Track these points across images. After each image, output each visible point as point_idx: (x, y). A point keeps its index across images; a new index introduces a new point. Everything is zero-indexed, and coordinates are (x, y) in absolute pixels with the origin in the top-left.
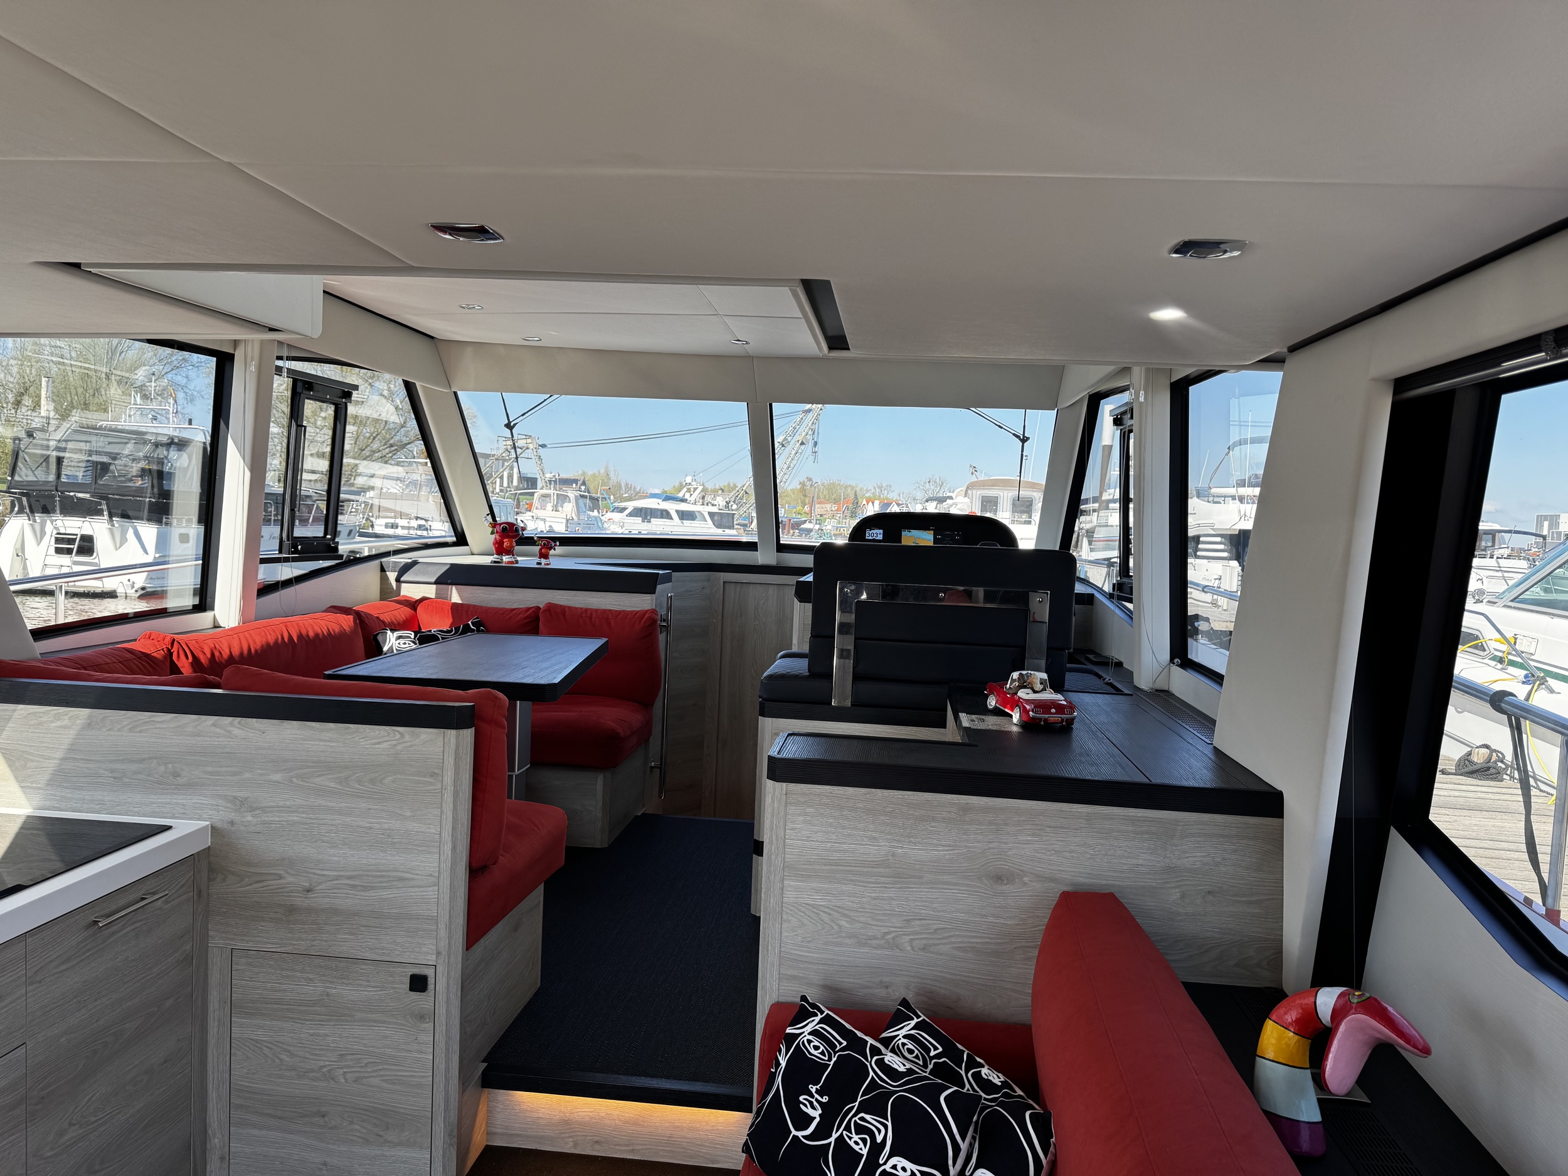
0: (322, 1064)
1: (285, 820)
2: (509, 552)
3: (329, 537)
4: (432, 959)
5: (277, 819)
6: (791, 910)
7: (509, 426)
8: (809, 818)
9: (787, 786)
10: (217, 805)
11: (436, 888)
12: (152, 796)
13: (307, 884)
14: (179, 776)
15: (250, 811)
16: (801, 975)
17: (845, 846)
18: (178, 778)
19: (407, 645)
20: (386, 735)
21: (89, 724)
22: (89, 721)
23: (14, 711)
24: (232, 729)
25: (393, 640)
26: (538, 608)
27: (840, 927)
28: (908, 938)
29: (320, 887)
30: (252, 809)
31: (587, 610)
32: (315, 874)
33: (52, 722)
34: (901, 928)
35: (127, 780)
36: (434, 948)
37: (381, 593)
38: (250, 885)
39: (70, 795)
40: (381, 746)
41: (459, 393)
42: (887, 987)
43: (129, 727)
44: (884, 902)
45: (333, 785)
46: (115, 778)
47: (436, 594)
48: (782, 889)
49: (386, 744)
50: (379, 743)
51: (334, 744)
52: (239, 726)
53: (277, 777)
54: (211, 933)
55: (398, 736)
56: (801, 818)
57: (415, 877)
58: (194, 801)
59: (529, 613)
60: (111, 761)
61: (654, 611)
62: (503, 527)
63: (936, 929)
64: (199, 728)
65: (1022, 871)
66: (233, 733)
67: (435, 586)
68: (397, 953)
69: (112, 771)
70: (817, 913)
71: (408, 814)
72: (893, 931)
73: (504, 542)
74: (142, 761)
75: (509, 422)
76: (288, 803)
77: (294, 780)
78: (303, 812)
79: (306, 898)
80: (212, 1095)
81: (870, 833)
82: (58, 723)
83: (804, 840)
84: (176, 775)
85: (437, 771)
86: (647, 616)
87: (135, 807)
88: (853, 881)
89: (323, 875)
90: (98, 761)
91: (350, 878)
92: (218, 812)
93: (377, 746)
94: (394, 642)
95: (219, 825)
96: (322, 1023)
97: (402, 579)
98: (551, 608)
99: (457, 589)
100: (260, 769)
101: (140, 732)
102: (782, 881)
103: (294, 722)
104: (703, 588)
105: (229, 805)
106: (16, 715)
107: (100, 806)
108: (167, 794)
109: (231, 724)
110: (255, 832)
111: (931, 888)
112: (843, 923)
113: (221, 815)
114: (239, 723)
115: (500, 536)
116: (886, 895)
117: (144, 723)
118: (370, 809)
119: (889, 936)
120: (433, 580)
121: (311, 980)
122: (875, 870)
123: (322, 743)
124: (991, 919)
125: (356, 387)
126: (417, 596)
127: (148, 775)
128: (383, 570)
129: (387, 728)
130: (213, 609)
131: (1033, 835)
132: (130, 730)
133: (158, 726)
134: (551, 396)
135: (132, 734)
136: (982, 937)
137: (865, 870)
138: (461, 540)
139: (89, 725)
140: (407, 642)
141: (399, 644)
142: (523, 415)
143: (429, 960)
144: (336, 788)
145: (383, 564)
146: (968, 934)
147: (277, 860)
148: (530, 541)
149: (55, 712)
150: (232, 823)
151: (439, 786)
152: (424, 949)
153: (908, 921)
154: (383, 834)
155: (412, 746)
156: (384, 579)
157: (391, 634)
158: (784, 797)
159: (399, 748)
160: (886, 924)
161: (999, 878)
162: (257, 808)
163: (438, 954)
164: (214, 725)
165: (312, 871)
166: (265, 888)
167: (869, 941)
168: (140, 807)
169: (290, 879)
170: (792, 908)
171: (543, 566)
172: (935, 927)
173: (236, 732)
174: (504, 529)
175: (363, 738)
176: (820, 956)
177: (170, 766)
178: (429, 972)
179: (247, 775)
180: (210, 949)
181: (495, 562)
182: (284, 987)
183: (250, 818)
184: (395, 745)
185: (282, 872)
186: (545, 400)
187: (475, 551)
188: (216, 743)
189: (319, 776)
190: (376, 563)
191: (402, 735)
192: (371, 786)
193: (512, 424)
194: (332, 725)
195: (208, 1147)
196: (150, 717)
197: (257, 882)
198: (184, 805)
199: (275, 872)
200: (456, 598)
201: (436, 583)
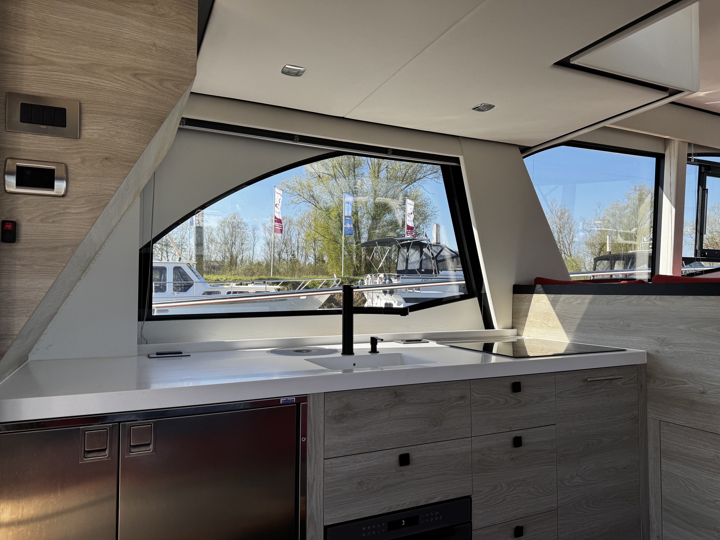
0: (716, 499)
1: (687, 351)
5: (682, 350)
10: (649, 342)
12: (617, 337)
13: (702, 389)
14: (630, 326)
15: (667, 346)
18: (629, 328)
23: (560, 297)
24: (656, 301)
29: (710, 392)
32: (706, 383)
33: (574, 301)
35: (605, 328)
38: (669, 386)
39: (582, 335)
43: (606, 302)
45: (715, 332)
46: (600, 327)
51: (715, 308)
52: (659, 300)
53: (682, 327)
54: (648, 410)
58: (637, 339)
60: (599, 319)
64: (639, 301)
66: (657, 303)
69: (600, 324)
74: (612, 319)
76: (688, 342)
77: (692, 329)
78: (698, 347)
79: (702, 397)
80: (652, 500)
82: (577, 302)
84: (628, 326)
87: (610, 342)
89: (712, 385)
90: (594, 319)
92: (650, 345)
95: (651, 352)
96: (714, 474)
100: (672, 322)
101: (611, 305)
103: (690, 297)
105: (656, 342)
107: (595, 341)
108: (624, 335)
109: (655, 299)
110: (670, 357)
113: (653, 347)
114: (659, 298)
121: (706, 446)
123: (707, 308)
127: (615, 326)
132: (607, 304)
133: (619, 301)
135: (607, 306)
139: (590, 303)
144: (717, 334)
147: (684, 374)
149: (575, 297)
150: (657, 351)
162: (671, 344)
164: (646, 300)
165: (705, 382)
166: (677, 389)
168: (612, 342)
169: (692, 385)
173: (658, 303)
177: (625, 321)
179: (665, 326)
180: (648, 419)
182: (691, 447)
183: (667, 350)
185: (686, 381)
188: (648, 309)
189: (707, 326)
194: (713, 297)
195: (651, 528)
196: (615, 297)
197: (673, 385)
198: (633, 341)
199: (682, 380)
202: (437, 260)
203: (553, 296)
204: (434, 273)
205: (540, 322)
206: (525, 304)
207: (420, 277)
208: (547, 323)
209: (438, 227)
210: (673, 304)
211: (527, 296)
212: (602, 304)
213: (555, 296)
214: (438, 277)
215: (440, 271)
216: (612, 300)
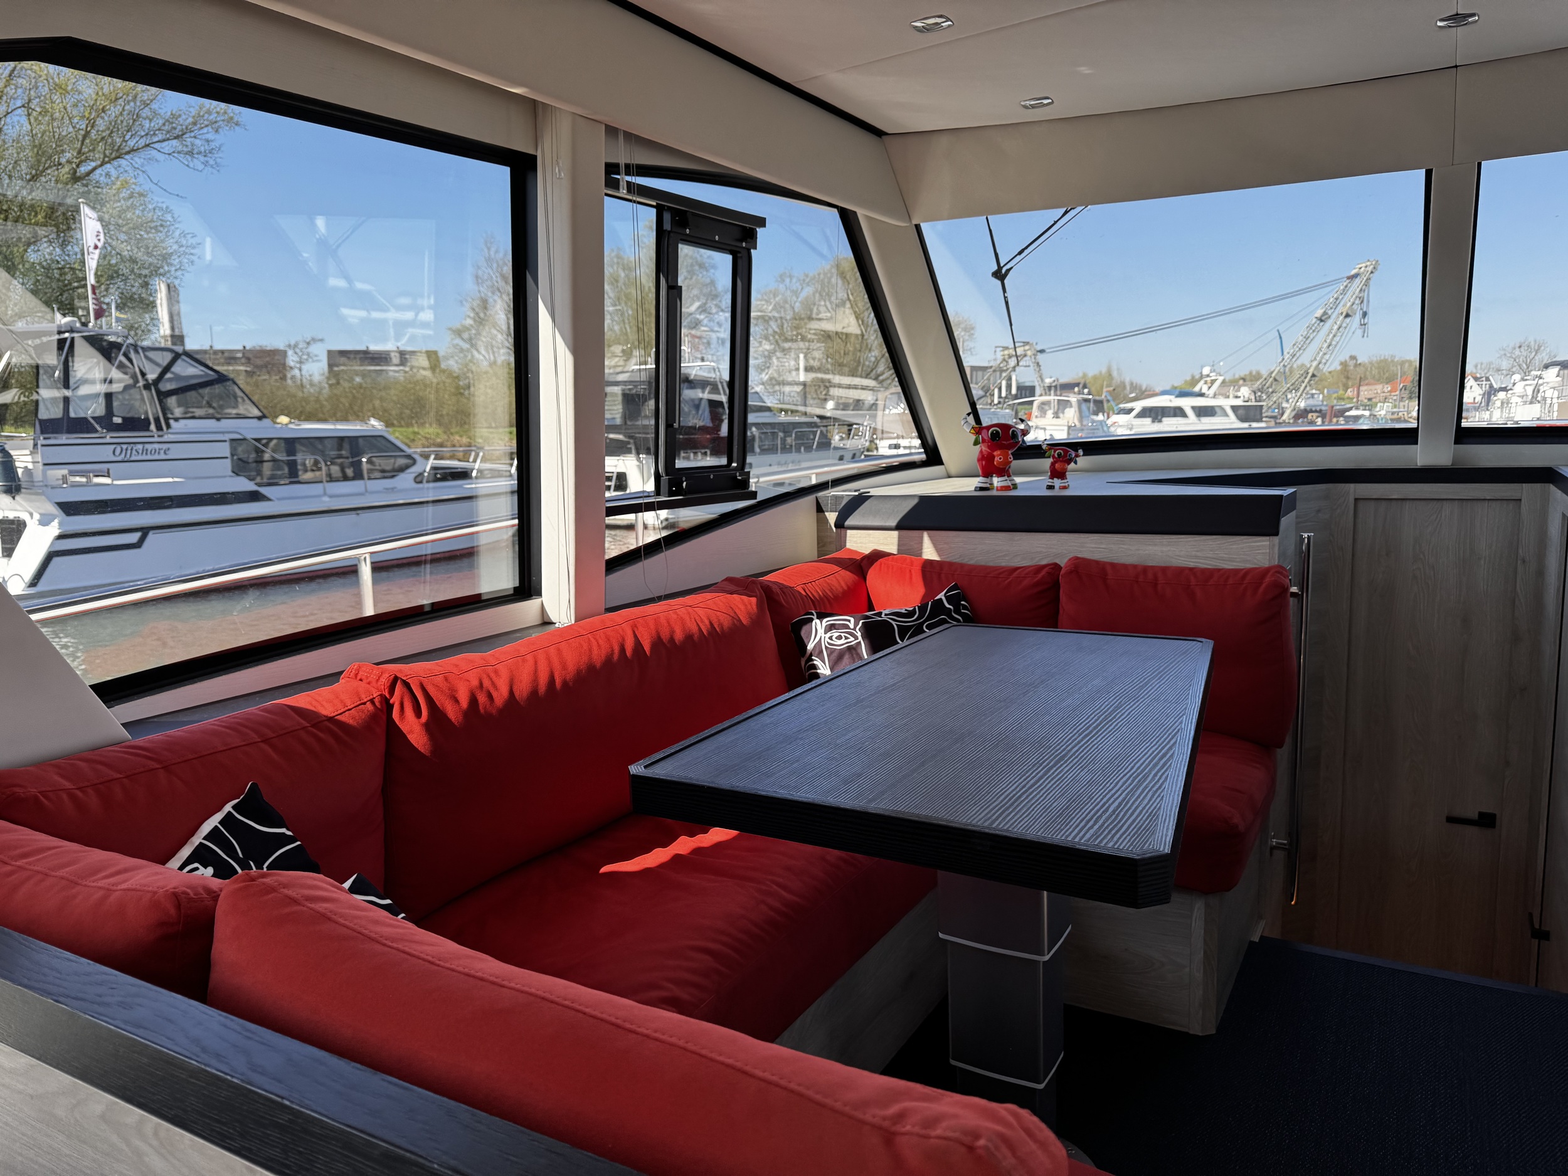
2: (1003, 472)
3: (734, 465)
7: (1000, 275)
19: (843, 641)
25: (821, 631)
26: (1056, 567)
31: (1145, 569)
37: (818, 543)
41: (924, 226)
47: (899, 545)
59: (1040, 576)
61: (1279, 570)
62: (992, 433)
67: (895, 534)
73: (994, 457)
75: (1000, 268)
86: (1268, 580)
94: (823, 635)
97: (848, 523)
98: (1081, 567)
99: (930, 537)
104: (1319, 511)
115: (989, 447)
120: (893, 523)
125: (761, 222)
126: (866, 549)
128: (820, 509)
130: (539, 594)
134: (1066, 212)
138: (933, 457)
140: (842, 635)
141: (831, 638)
142: (1020, 253)
145: (820, 501)
148: (1036, 451)
156: (822, 522)
157: (818, 621)
171: (1056, 492)
174: (995, 435)
181: (982, 489)
186: (1056, 222)
187: (953, 471)
190: (809, 501)
193: (1004, 271)
200: (929, 552)
201: (899, 527)
202: (159, 393)
204: (153, 427)
207: (108, 440)
209: (172, 293)
214: (166, 438)
215: (172, 422)
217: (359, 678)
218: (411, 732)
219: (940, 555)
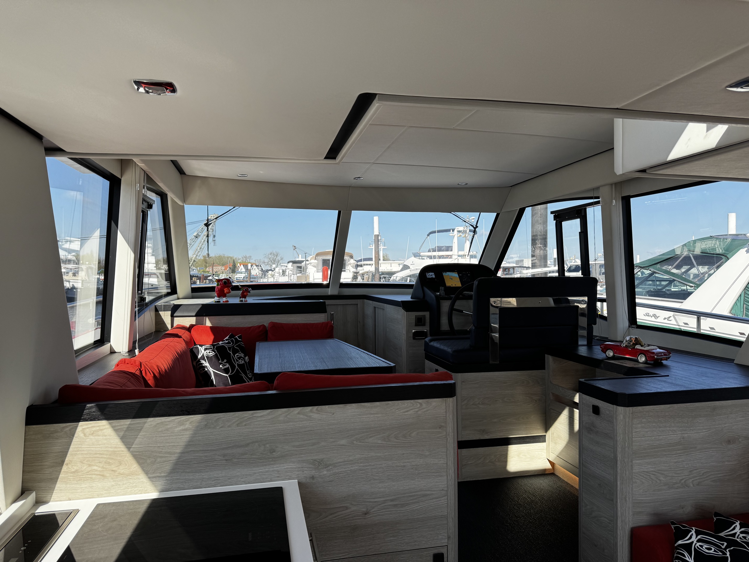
1: (350, 469)
2: (225, 296)
4: (445, 542)
5: (344, 470)
6: (637, 476)
7: (207, 225)
8: (643, 425)
9: (632, 408)
10: (302, 467)
11: (446, 497)
12: (254, 469)
13: (365, 510)
14: (274, 452)
15: (326, 468)
16: (643, 510)
17: (661, 437)
18: (274, 453)
19: (211, 354)
20: (412, 405)
21: (206, 425)
22: (206, 423)
23: (145, 423)
24: (311, 414)
25: (203, 351)
27: (660, 480)
28: (691, 480)
29: (373, 510)
30: (327, 466)
32: (370, 502)
33: (176, 427)
34: (688, 475)
35: (236, 460)
36: (446, 535)
37: (156, 324)
38: (327, 517)
39: (191, 477)
40: (409, 413)
41: (185, 206)
42: (683, 508)
43: (237, 423)
44: (680, 463)
45: (380, 442)
46: (226, 460)
47: (197, 322)
48: (632, 466)
49: (412, 411)
50: (407, 411)
51: (380, 415)
52: (316, 412)
53: (343, 442)
55: (419, 405)
56: (639, 426)
57: (433, 492)
58: (286, 467)
59: (261, 329)
60: (223, 449)
62: (224, 282)
63: (703, 473)
64: (288, 416)
65: (739, 436)
66: (313, 417)
67: (195, 318)
68: (424, 542)
69: (224, 456)
70: (649, 476)
71: (427, 453)
72: (685, 478)
73: (224, 290)
74: (247, 445)
75: (208, 222)
76: (350, 458)
77: (355, 442)
78: (361, 463)
79: (364, 519)
81: (672, 428)
82: (182, 427)
83: (641, 437)
84: (272, 451)
85: (443, 424)
87: (242, 478)
88: (665, 455)
89: (375, 502)
90: (214, 450)
91: (392, 500)
92: (301, 472)
93: (407, 413)
94: (204, 352)
95: (304, 481)
98: (274, 325)
99: (209, 319)
100: (331, 438)
101: (245, 425)
102: (632, 461)
103: (353, 405)
105: (311, 466)
106: (146, 425)
107: (216, 481)
108: (265, 465)
109: (311, 411)
110: (329, 481)
111: (700, 452)
112: (662, 478)
113: (307, 473)
114: (317, 410)
115: (221, 287)
116: (681, 460)
117: (248, 419)
118: (403, 454)
119: (683, 481)
120: (194, 314)
122: (675, 447)
123: (372, 416)
124: (727, 463)
126: (187, 324)
127: (252, 455)
128: (157, 310)
129: (412, 401)
131: (743, 417)
132: (238, 425)
133: (259, 419)
135: (239, 428)
136: (723, 473)
137: (671, 448)
138: (174, 292)
140: (210, 351)
141: (207, 353)
142: (216, 219)
143: (443, 543)
144: (382, 444)
145: (157, 307)
146: (717, 473)
147: (345, 497)
149: (179, 420)
150: (313, 478)
151: (445, 433)
152: (440, 537)
153: (690, 471)
154: (412, 469)
155: (427, 411)
157: (201, 347)
158: (631, 415)
159: (419, 413)
160: (681, 475)
161: (729, 442)
162: (330, 465)
163: (449, 538)
164: (298, 413)
165: (368, 500)
166: (337, 517)
167: (674, 486)
168: (246, 478)
169: (353, 508)
170: (637, 475)
171: (244, 302)
172: (703, 472)
173: (315, 416)
175: (397, 409)
176: (651, 498)
177: (268, 446)
178: (444, 551)
179: (323, 444)
181: (218, 302)
184: (417, 411)
185: (348, 505)
188: (301, 425)
189: (371, 437)
190: (153, 306)
191: (421, 404)
192: (404, 439)
194: (378, 403)
196: (252, 414)
197: (331, 514)
198: (278, 471)
199: (343, 505)
200: (208, 323)
201: (196, 316)
203: (129, 423)
205: (100, 469)
206: (60, 441)
208: (115, 469)
210: (333, 415)
211: (64, 428)
212: (229, 426)
213: (132, 423)
216: (246, 418)
217: (126, 363)
218: (149, 380)
219: (212, 325)
